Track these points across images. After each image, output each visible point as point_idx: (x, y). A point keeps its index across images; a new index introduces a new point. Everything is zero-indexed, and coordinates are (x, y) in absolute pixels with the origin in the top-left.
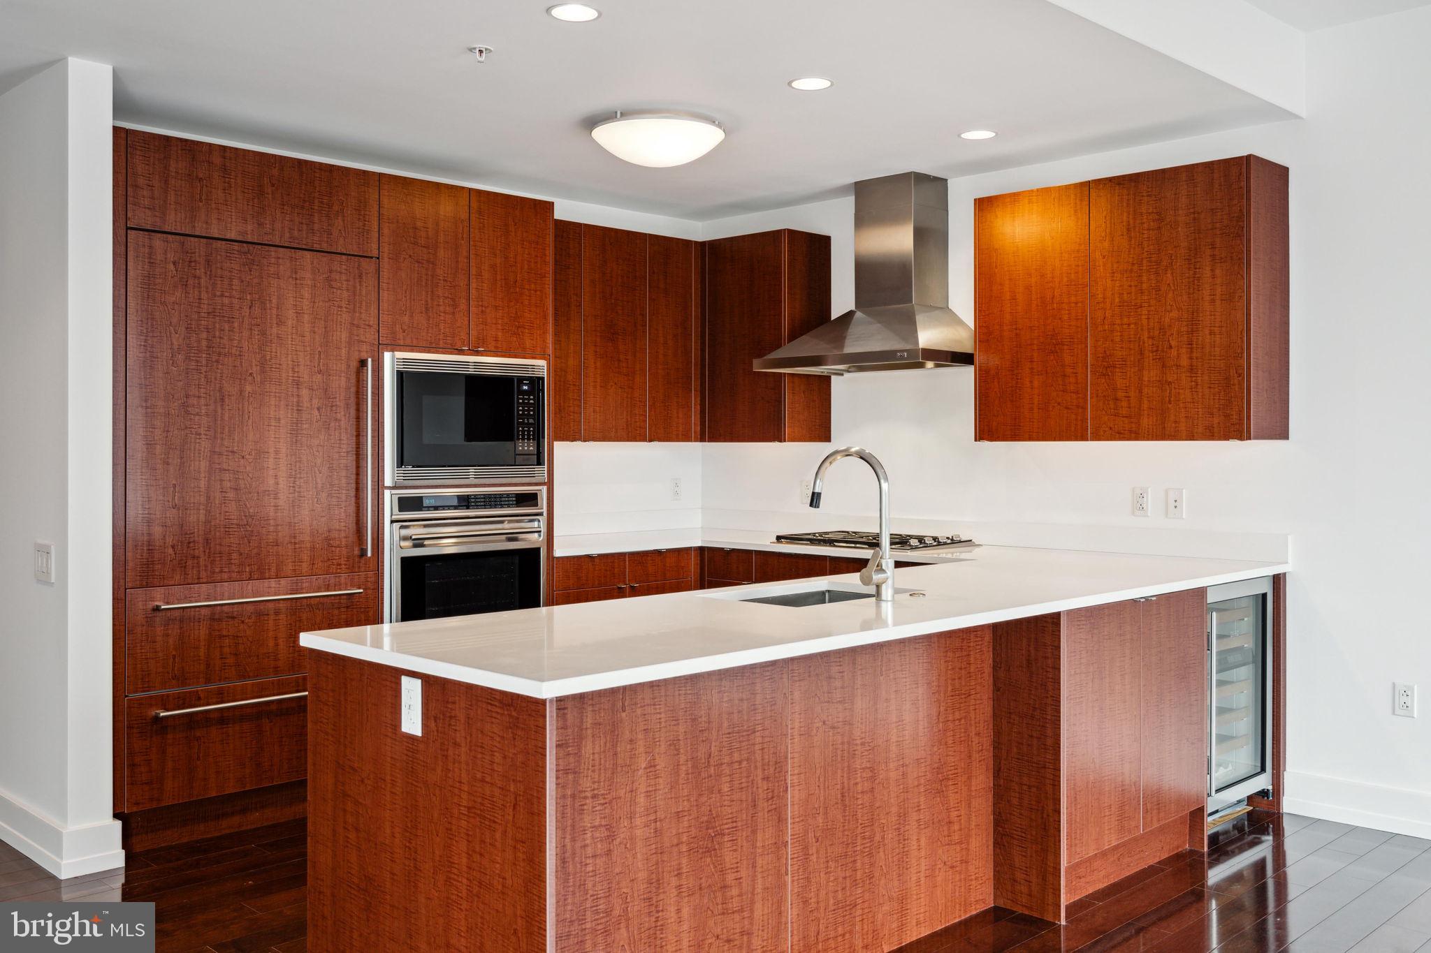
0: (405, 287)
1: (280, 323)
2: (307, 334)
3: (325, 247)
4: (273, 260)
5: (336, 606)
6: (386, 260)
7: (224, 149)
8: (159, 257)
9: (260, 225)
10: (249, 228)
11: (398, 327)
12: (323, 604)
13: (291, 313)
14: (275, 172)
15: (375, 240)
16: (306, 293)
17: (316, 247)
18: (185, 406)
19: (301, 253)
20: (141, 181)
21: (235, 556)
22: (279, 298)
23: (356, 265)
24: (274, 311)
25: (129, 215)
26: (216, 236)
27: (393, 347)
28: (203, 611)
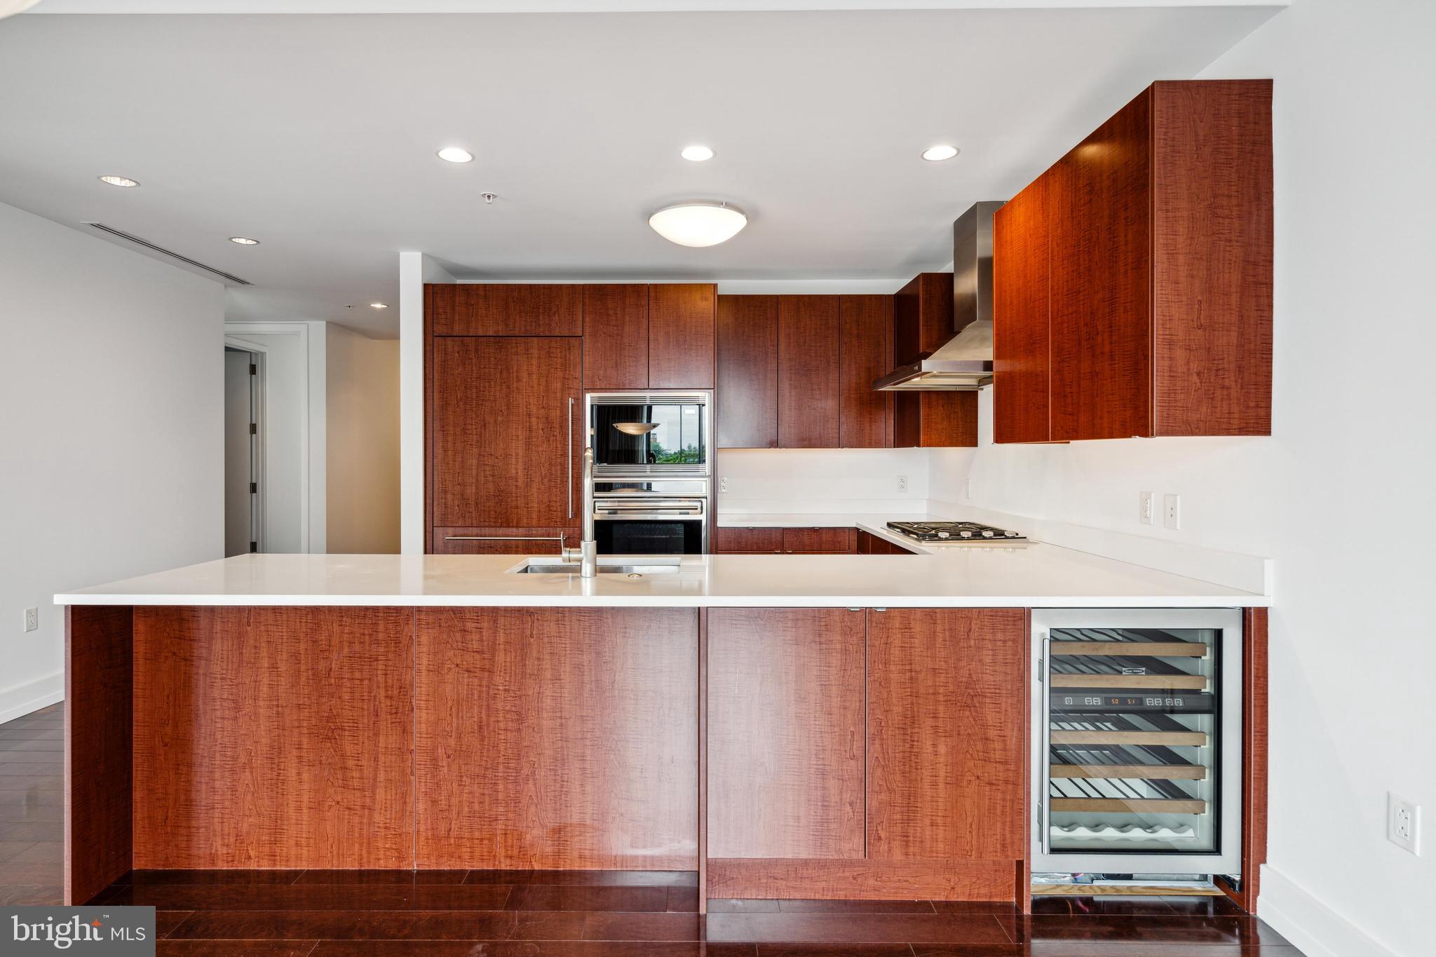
0: (600, 352)
1: (519, 380)
2: (535, 386)
3: (547, 333)
4: (514, 345)
5: (554, 546)
6: (587, 337)
7: (485, 286)
8: (450, 350)
9: (507, 325)
10: (500, 328)
11: (596, 378)
12: (545, 544)
13: (525, 375)
14: (516, 294)
15: (581, 326)
16: (535, 362)
17: (542, 334)
18: (464, 430)
19: (530, 339)
20: (441, 311)
21: (492, 513)
22: (518, 365)
23: (567, 342)
24: (515, 374)
25: (435, 329)
26: (481, 335)
27: (593, 390)
28: (474, 542)
